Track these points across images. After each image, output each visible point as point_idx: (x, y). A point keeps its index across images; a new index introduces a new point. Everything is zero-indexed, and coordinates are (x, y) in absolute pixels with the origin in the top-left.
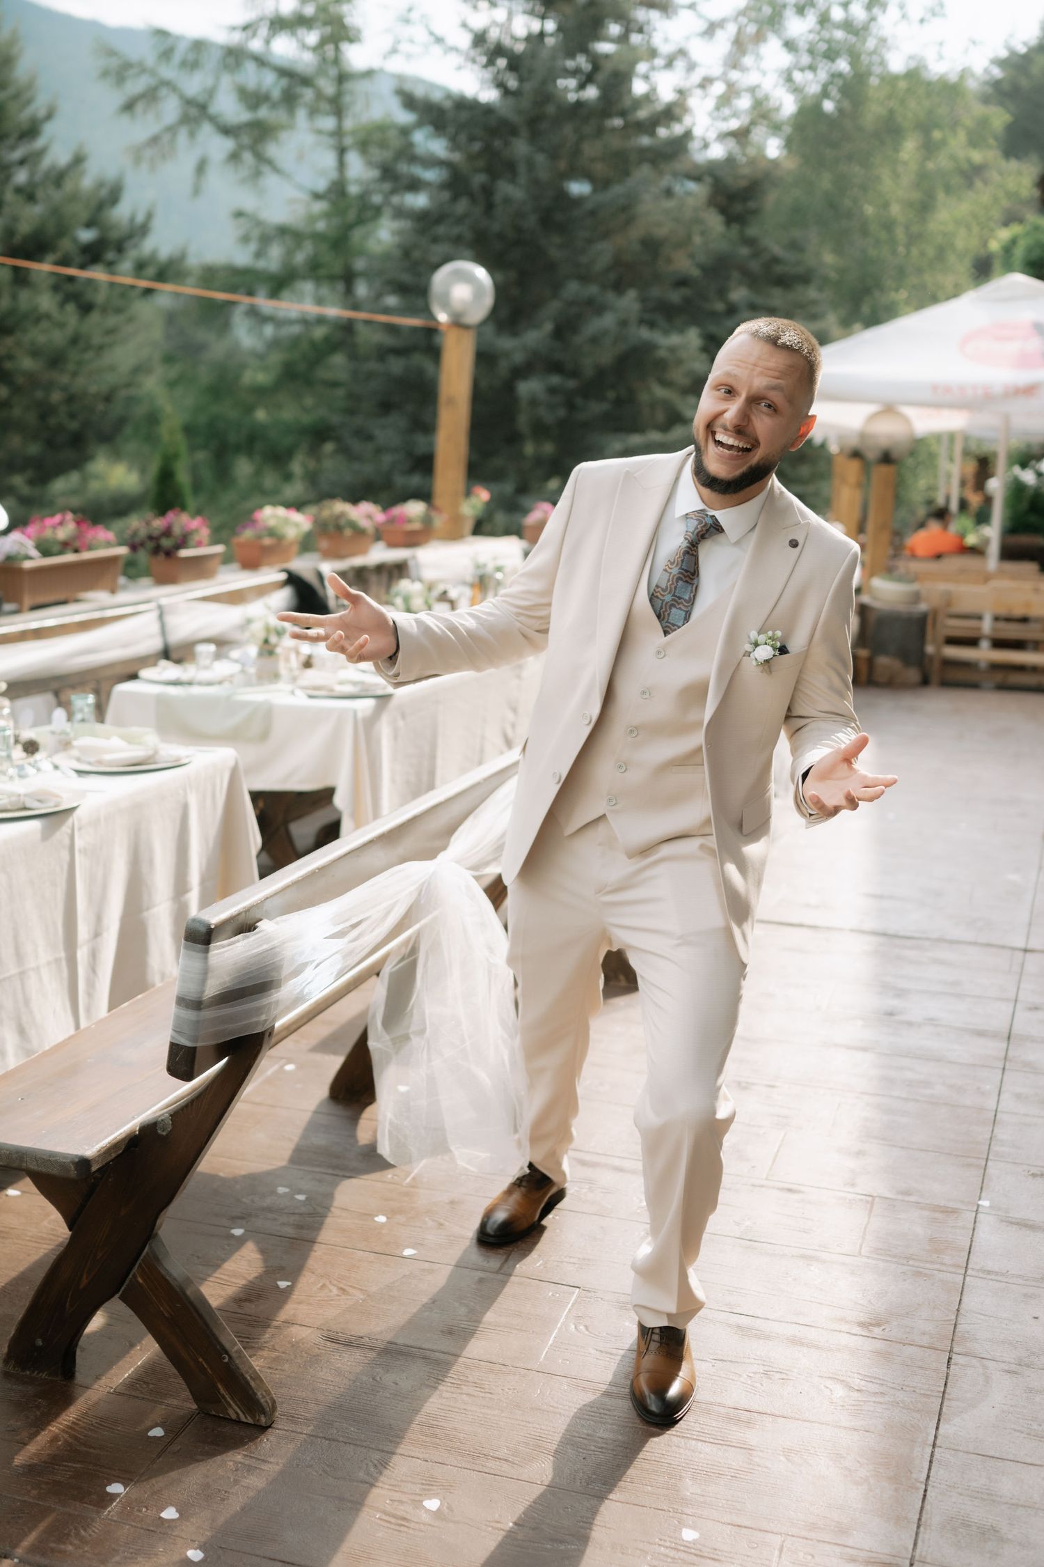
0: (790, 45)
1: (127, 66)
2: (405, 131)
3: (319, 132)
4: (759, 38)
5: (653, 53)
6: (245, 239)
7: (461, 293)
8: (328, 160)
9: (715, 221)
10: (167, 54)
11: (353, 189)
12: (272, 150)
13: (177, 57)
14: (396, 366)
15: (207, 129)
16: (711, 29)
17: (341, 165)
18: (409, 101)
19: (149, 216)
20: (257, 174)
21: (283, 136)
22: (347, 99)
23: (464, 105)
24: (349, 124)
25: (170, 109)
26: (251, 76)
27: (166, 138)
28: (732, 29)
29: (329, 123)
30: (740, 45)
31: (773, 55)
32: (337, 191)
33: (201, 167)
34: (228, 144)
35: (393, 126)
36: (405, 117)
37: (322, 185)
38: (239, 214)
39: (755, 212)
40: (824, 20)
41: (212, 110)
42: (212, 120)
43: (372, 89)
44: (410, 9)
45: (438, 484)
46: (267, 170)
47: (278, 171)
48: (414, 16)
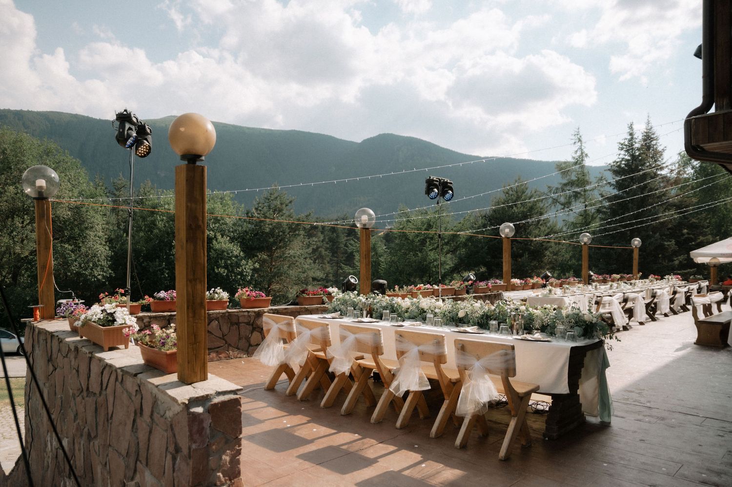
2: (601, 202)
3: (581, 202)
6: (565, 225)
7: (636, 243)
8: (583, 208)
10: (550, 191)
11: (589, 213)
12: (571, 207)
13: (552, 192)
15: (558, 204)
17: (586, 209)
18: (603, 196)
20: (568, 212)
21: (574, 204)
22: (587, 195)
29: (583, 200)
32: (586, 213)
33: (557, 210)
34: (563, 207)
35: (598, 200)
36: (601, 199)
37: (581, 213)
38: (564, 221)
41: (559, 201)
42: (559, 202)
43: (593, 193)
44: (602, 177)
45: (634, 272)
46: (570, 211)
47: (572, 211)
48: (603, 179)
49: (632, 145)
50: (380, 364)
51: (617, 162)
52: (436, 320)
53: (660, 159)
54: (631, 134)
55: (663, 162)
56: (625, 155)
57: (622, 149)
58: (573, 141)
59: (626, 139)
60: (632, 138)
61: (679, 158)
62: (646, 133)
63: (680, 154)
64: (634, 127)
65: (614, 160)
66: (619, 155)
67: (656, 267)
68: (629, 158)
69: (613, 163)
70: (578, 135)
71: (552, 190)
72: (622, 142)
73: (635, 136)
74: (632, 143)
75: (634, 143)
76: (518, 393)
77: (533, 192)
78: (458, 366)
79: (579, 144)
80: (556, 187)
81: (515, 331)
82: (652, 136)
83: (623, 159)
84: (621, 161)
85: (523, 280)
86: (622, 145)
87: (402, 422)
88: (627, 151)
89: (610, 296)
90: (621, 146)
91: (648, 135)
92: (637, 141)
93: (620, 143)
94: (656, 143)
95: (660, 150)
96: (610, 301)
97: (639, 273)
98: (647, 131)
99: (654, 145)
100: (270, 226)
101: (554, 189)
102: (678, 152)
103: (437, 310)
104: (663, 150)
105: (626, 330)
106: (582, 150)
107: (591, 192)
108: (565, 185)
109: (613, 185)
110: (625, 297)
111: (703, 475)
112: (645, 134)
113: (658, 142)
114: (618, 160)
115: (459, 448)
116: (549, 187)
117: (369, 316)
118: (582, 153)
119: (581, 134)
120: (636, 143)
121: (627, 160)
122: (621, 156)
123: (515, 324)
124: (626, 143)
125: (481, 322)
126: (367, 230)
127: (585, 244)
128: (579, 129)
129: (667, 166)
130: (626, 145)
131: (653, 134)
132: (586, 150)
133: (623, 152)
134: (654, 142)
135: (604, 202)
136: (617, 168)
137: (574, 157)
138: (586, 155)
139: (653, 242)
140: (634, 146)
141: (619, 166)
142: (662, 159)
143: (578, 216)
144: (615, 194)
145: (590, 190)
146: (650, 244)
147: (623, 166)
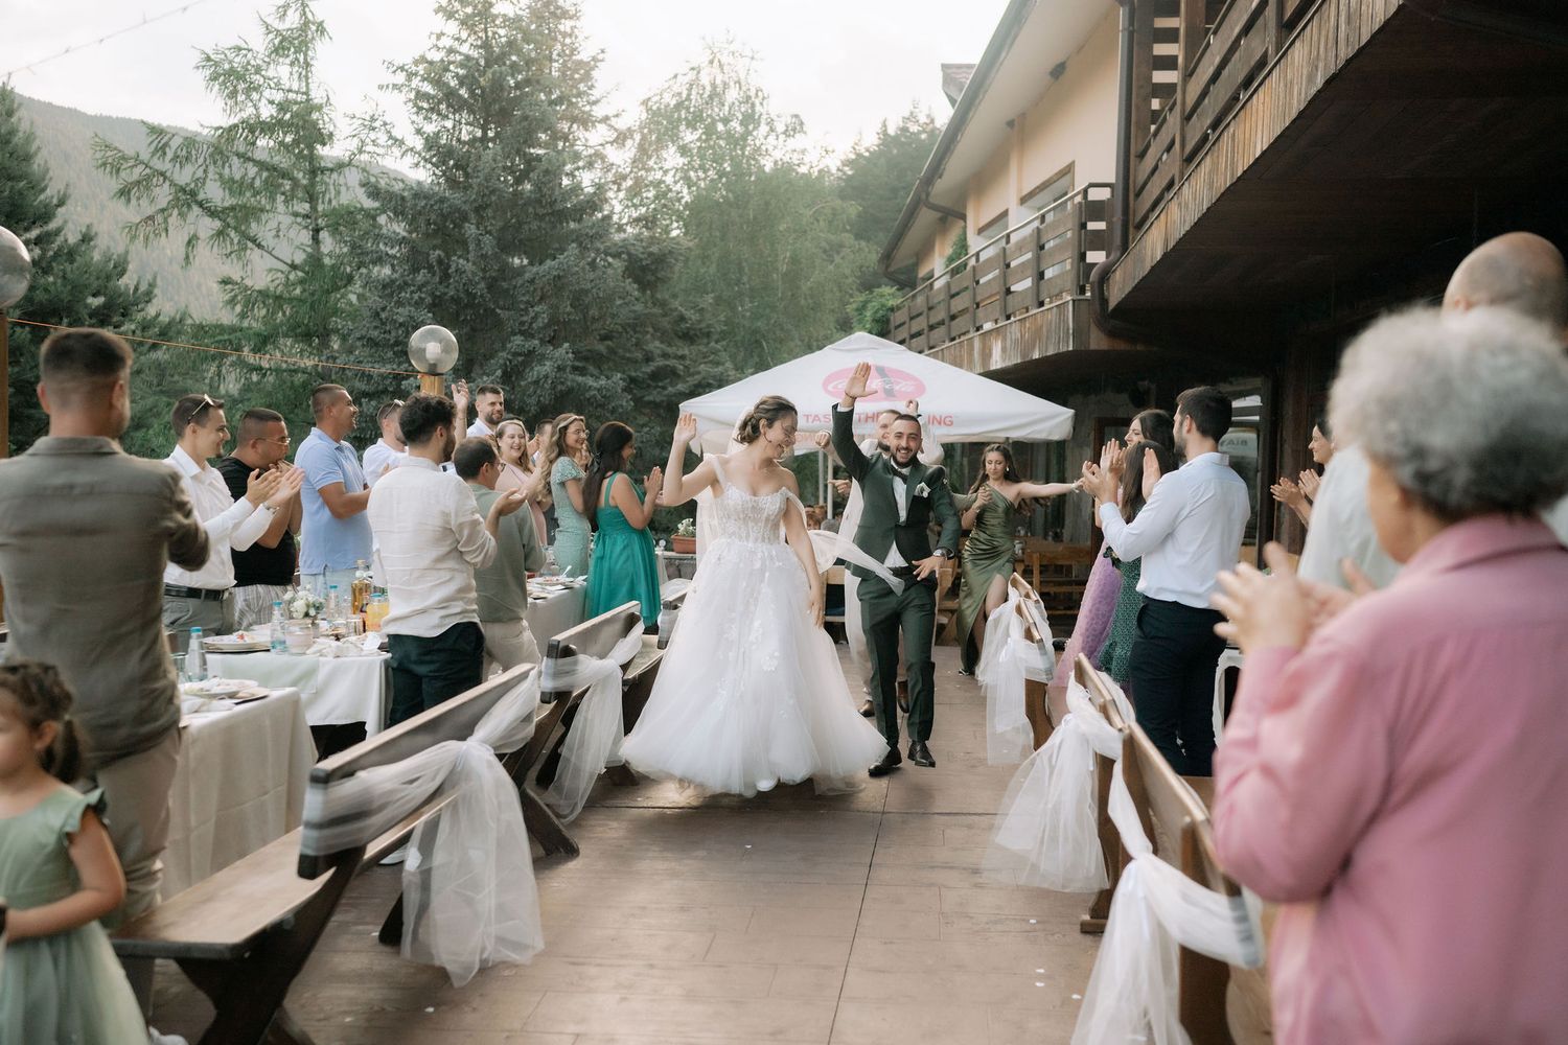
0: (684, 150)
1: (124, 158)
2: (371, 216)
3: (296, 215)
4: (660, 144)
5: (577, 156)
6: (232, 302)
8: (305, 237)
9: (632, 287)
10: (162, 150)
11: (327, 261)
12: (254, 229)
13: (170, 154)
15: (196, 209)
16: (621, 138)
17: (316, 240)
18: (374, 192)
19: (152, 285)
20: (243, 249)
21: (264, 217)
22: (319, 188)
23: (419, 193)
24: (320, 208)
25: (163, 194)
26: (236, 169)
27: (159, 218)
28: (638, 137)
29: (305, 207)
30: (643, 149)
31: (672, 158)
32: (315, 260)
33: (191, 242)
34: (217, 224)
35: (362, 209)
36: (369, 204)
37: (299, 258)
38: (225, 282)
39: (663, 281)
40: (710, 131)
41: (201, 196)
42: (200, 205)
43: (342, 181)
44: (373, 119)
46: (250, 244)
47: (259, 246)
48: (377, 124)
51: (431, 64)
55: (593, 98)
56: (459, 39)
57: (450, 15)
61: (644, 116)
63: (645, 102)
65: (418, 54)
66: (439, 37)
68: (475, 54)
69: (416, 63)
71: (166, 145)
83: (451, 51)
84: (444, 64)
88: (468, 24)
94: (573, 28)
95: (585, 60)
99: (565, 35)
101: (175, 141)
104: (594, 59)
113: (578, 24)
114: (436, 56)
116: (154, 131)
118: (306, 24)
121: (468, 62)
122: (446, 42)
129: (606, 119)
132: (318, 10)
133: (452, 27)
134: (565, 25)
135: (382, 219)
136: (427, 88)
137: (268, 29)
138: (321, 29)
139: (546, 377)
140: (494, 11)
141: (438, 83)
142: (591, 87)
143: (285, 268)
144: (419, 183)
145: (332, 170)
146: (536, 382)
147: (453, 83)
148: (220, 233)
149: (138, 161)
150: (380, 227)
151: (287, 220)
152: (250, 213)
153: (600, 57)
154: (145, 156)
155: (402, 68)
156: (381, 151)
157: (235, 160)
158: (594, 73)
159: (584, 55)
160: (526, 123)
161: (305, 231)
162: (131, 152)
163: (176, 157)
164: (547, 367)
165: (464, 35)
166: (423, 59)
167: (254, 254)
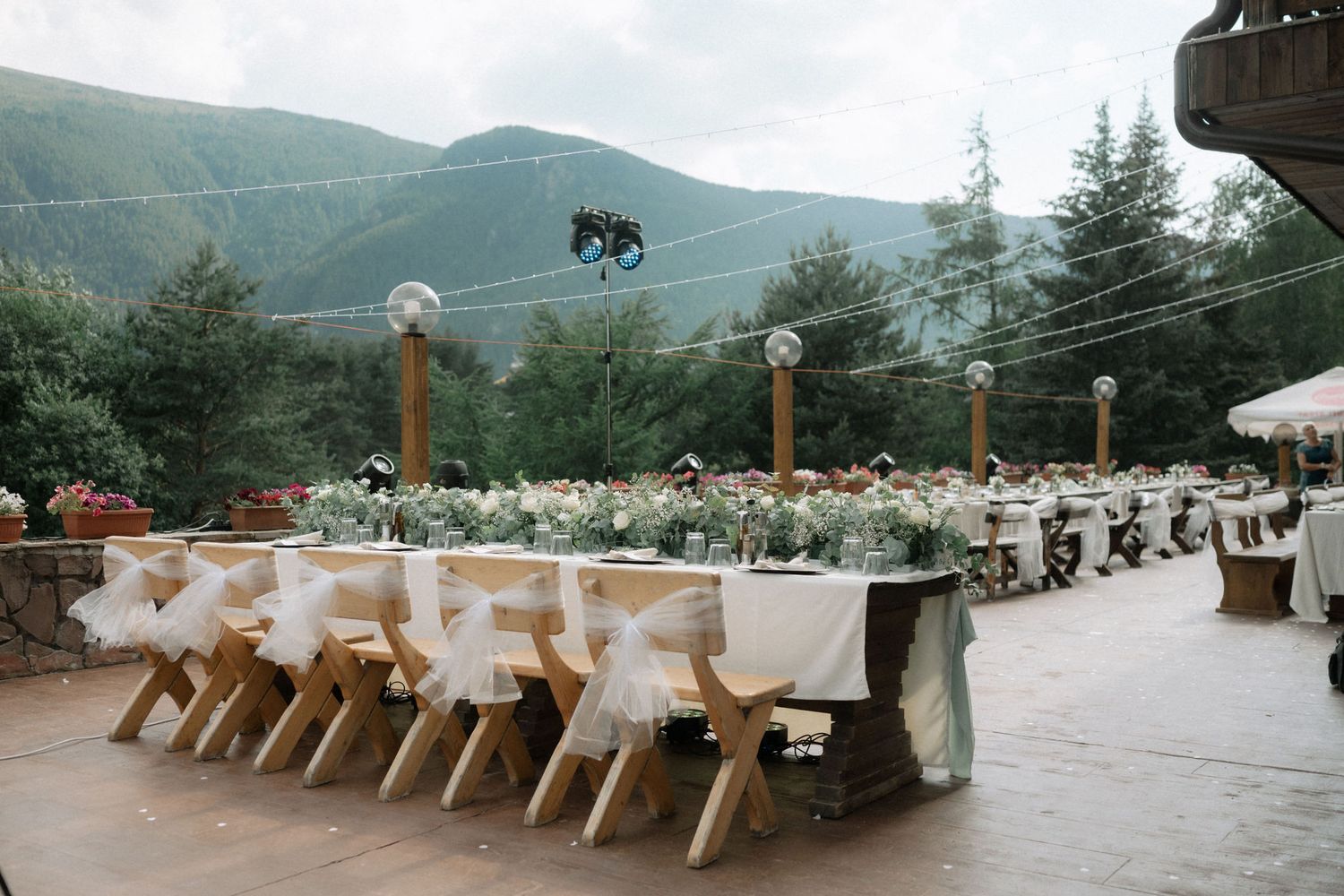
1: (885, 273)
2: (1030, 294)
3: (981, 296)
6: (945, 353)
7: (1104, 388)
8: (986, 309)
9: (1207, 329)
10: (908, 269)
12: (959, 308)
13: (913, 271)
14: (1033, 414)
15: (927, 300)
17: (994, 312)
18: (1032, 279)
20: (952, 320)
21: (964, 299)
22: (997, 280)
23: (1064, 281)
24: (997, 291)
25: (907, 292)
26: (950, 274)
27: (905, 306)
29: (987, 291)
32: (995, 322)
33: (923, 320)
34: (938, 307)
35: (1024, 291)
36: (1029, 287)
37: (984, 323)
38: (941, 341)
41: (929, 293)
42: (928, 297)
44: (1032, 236)
45: (1098, 458)
46: (956, 317)
47: (961, 318)
48: (1035, 238)
49: (1105, 156)
50: (401, 645)
51: (1069, 198)
52: (557, 540)
53: (1170, 193)
54: (1104, 130)
55: (1177, 200)
56: (1087, 181)
57: (1081, 165)
58: (966, 146)
59: (1091, 141)
60: (1106, 139)
61: (1216, 192)
62: (1139, 127)
63: (1217, 182)
64: (1109, 111)
65: (1061, 193)
66: (1074, 180)
67: (1158, 451)
68: (1097, 188)
69: (1060, 199)
70: (978, 129)
71: (911, 266)
72: (1082, 148)
73: (1111, 135)
74: (1104, 151)
75: (1109, 152)
76: (736, 699)
77: (864, 267)
78: (588, 635)
79: (980, 153)
80: (923, 257)
81: (745, 556)
82: (1154, 136)
83: (1082, 190)
84: (1078, 197)
85: (824, 472)
86: (1080, 154)
87: (456, 792)
88: (1093, 170)
89: (1025, 502)
90: (1078, 159)
91: (1144, 134)
92: (1116, 146)
93: (1076, 151)
94: (1162, 154)
95: (1171, 171)
96: (1023, 515)
97: (1110, 461)
98: (1142, 123)
99: (1156, 158)
100: (194, 354)
101: (916, 264)
102: (1215, 178)
103: (562, 517)
104: (1178, 170)
105: (1064, 587)
106: (986, 168)
107: (1007, 270)
108: (946, 253)
109: (1058, 253)
110: (1063, 507)
111: (1172, 877)
112: (1137, 131)
113: (1166, 150)
114: (1073, 193)
115: (592, 844)
116: (905, 259)
117: (396, 537)
118: (986, 179)
119: (985, 128)
120: (1113, 151)
121: (1092, 194)
122: (1080, 184)
123: (747, 537)
124: (1092, 152)
125: (668, 539)
126: (419, 339)
127: (980, 387)
128: (981, 115)
129: (1186, 210)
130: (1090, 157)
131: (1156, 131)
132: (995, 170)
133: (1082, 174)
134: (1156, 151)
135: (1037, 296)
136: (1068, 214)
137: (965, 188)
138: (997, 181)
139: (1148, 392)
140: (1110, 160)
141: (1073, 208)
142: (1176, 192)
143: (974, 329)
144: (1063, 275)
145: (1004, 267)
146: (1142, 396)
147: (1082, 207)
148: (939, 313)
149: (893, 273)
150: (1036, 302)
151: (974, 299)
152: (954, 298)
153: (1182, 167)
154: (898, 271)
155: (1051, 203)
156: (1037, 254)
157: (949, 269)
158: (1179, 179)
159: (1170, 167)
160: (1132, 232)
161: (985, 305)
162: (889, 269)
163: (916, 274)
164: (1149, 386)
165: (1091, 177)
166: (1064, 197)
167: (959, 323)
